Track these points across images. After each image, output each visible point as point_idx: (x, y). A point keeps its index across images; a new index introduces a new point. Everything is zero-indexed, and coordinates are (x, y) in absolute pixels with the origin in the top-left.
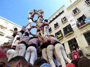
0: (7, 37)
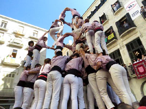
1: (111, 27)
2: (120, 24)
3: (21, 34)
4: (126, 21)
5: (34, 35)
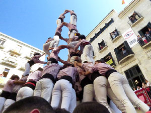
0: (21, 69)
1: (110, 53)
2: (118, 51)
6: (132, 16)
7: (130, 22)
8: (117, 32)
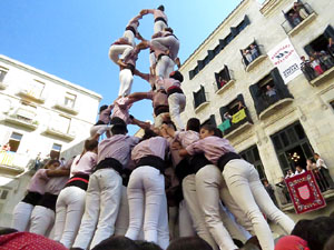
0: (47, 134)
1: (241, 97)
2: (259, 90)
3: (37, 98)
4: (272, 84)
5: (66, 103)
6: (291, 11)
7: (287, 24)
8: (257, 48)
